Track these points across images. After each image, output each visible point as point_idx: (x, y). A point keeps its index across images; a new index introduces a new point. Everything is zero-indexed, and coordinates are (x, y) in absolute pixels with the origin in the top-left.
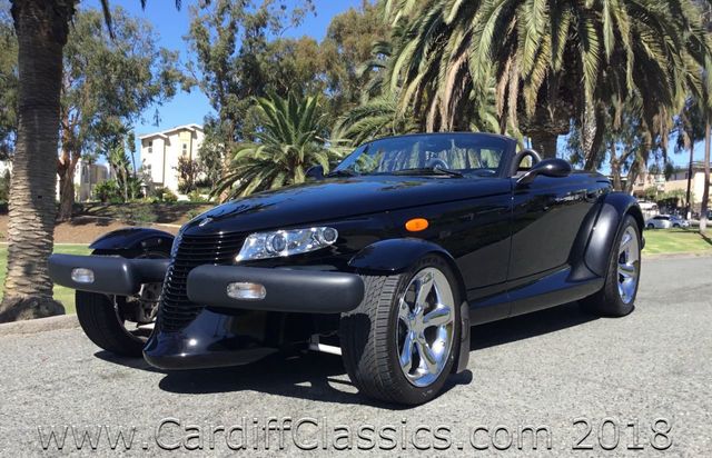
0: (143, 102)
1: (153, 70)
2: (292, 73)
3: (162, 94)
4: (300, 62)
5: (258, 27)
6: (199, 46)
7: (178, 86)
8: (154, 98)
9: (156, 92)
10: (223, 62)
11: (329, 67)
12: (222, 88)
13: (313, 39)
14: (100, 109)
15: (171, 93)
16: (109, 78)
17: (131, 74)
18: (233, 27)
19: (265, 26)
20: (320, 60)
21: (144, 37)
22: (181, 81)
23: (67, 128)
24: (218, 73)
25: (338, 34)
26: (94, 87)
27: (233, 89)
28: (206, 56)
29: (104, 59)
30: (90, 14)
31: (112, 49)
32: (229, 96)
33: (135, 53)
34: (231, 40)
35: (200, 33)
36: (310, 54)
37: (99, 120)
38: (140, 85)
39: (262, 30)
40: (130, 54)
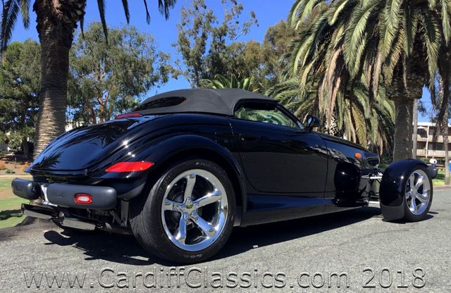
0: (148, 86)
1: (154, 66)
2: (242, 64)
3: (160, 81)
4: (248, 56)
5: (221, 36)
6: (182, 49)
7: (170, 75)
8: (155, 83)
9: (156, 79)
10: (198, 59)
11: (267, 59)
12: (198, 76)
13: (256, 42)
14: (121, 92)
15: (165, 80)
16: (127, 72)
17: (141, 69)
18: (204, 36)
19: (225, 35)
20: (261, 56)
21: (149, 45)
22: (172, 72)
23: (102, 105)
24: (195, 67)
25: (272, 37)
26: (118, 77)
27: (205, 76)
28: (187, 56)
29: (124, 60)
30: (115, 32)
31: (129, 53)
32: (201, 81)
33: (143, 55)
34: (203, 45)
35: (184, 41)
36: (254, 51)
37: (121, 99)
38: (146, 75)
39: (223, 37)
40: (140, 56)
